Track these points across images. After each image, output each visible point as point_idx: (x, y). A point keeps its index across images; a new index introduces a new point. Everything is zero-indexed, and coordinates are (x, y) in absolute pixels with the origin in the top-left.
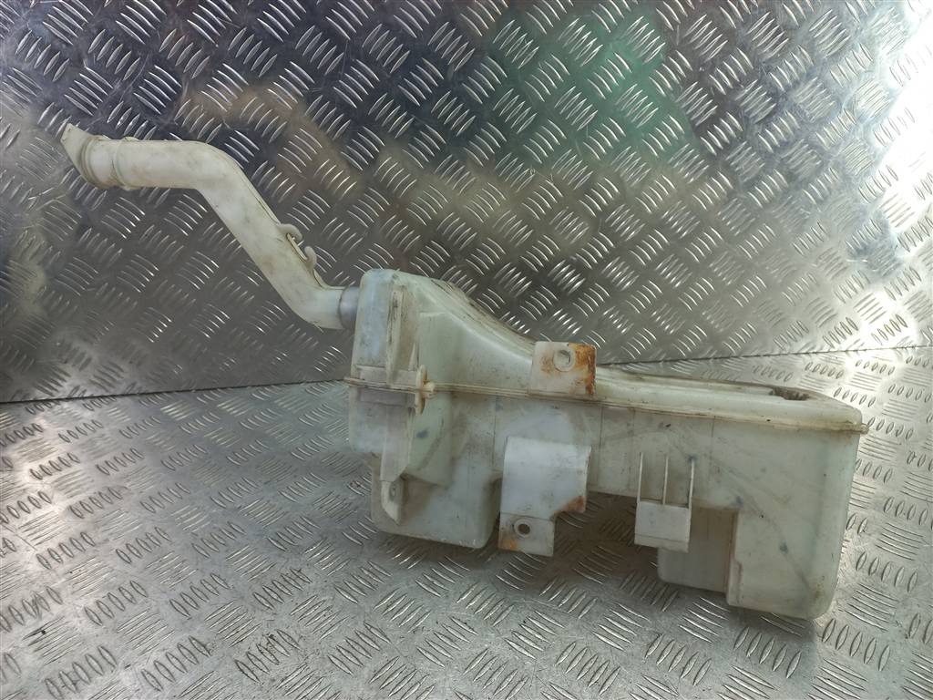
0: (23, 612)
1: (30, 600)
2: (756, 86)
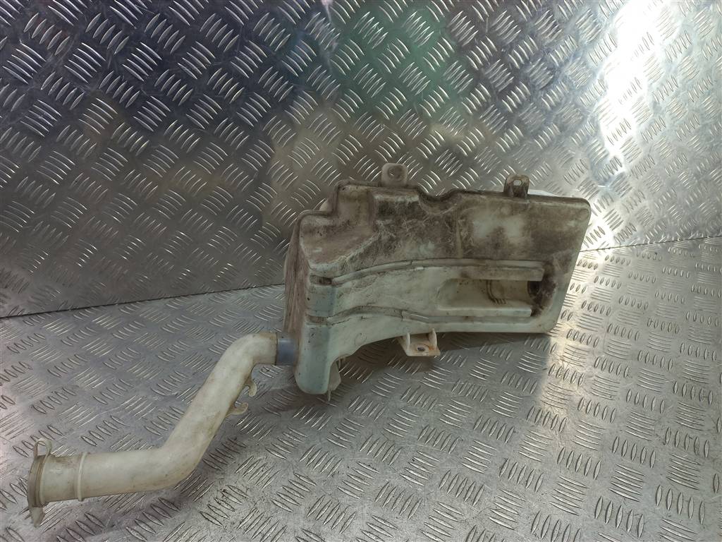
2: (540, 63)
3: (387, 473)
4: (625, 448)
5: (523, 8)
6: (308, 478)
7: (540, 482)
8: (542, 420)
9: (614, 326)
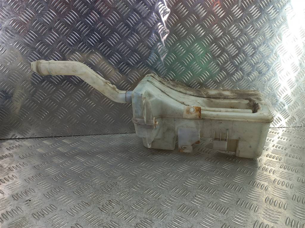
0: (22, 195)
1: (24, 191)
2: (249, 46)
3: (183, 200)
5: (241, 24)
6: (148, 199)
8: (256, 185)
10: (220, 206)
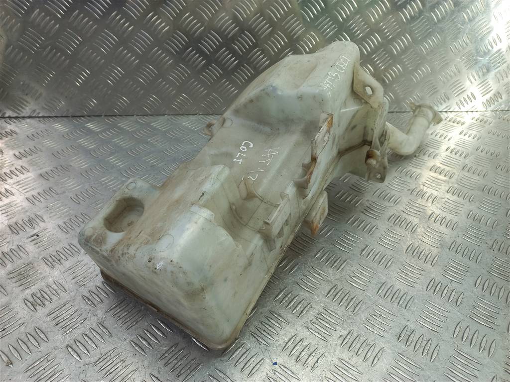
0: (24, 225)
1: (27, 220)
4: (459, 249)
7: (390, 263)
9: (469, 166)
10: (334, 256)
